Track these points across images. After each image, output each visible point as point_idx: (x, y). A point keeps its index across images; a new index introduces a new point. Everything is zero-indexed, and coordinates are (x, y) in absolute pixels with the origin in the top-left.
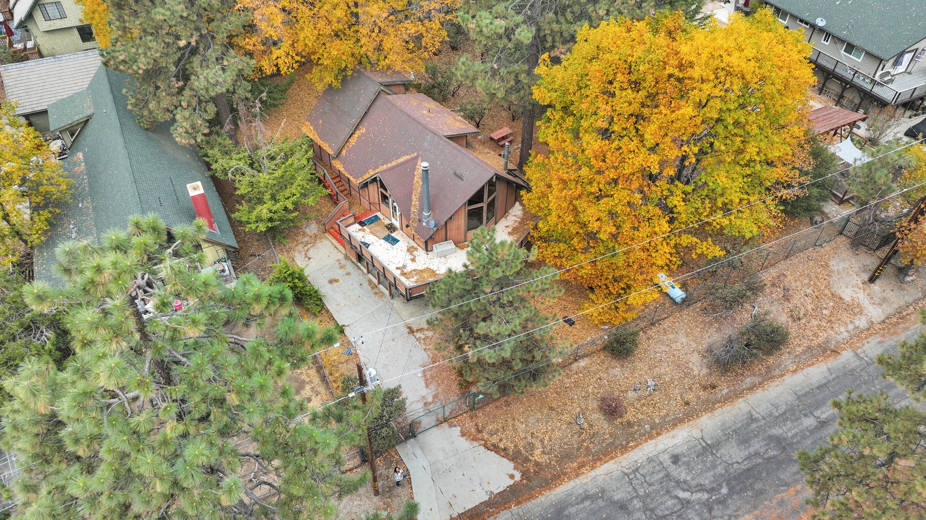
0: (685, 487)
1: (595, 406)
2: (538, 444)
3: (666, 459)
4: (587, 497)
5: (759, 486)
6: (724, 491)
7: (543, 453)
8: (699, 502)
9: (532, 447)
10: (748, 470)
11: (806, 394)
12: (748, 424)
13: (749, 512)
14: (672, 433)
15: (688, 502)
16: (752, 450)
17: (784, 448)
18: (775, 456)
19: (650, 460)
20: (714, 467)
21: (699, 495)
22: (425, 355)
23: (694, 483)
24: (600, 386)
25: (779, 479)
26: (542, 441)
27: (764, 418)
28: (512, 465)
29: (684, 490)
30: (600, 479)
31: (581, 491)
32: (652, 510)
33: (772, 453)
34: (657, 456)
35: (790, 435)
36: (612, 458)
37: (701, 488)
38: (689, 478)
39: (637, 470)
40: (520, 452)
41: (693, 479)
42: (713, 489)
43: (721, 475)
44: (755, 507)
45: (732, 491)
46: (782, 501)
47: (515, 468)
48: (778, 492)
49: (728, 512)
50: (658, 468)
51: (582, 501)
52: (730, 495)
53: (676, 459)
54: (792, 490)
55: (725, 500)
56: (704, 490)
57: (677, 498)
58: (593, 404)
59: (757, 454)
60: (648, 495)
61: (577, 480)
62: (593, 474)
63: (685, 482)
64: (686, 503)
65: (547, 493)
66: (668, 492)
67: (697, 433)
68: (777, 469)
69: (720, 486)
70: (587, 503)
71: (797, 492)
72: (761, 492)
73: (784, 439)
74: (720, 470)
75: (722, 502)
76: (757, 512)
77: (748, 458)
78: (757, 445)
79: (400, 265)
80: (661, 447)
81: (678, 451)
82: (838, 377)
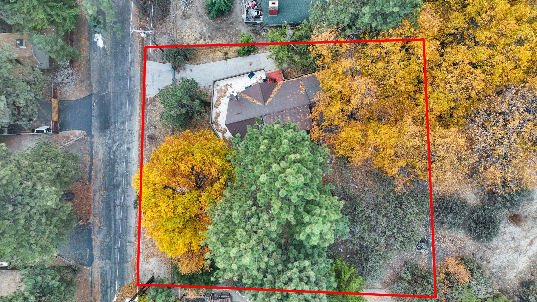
0: (119, 146)
1: (156, 134)
2: (154, 108)
3: (130, 146)
4: (131, 115)
5: (108, 168)
6: (112, 157)
7: (150, 109)
8: (113, 146)
9: (154, 106)
10: (114, 169)
11: (127, 209)
12: (127, 182)
13: (103, 159)
14: (137, 154)
15: (114, 143)
16: (119, 175)
17: (114, 186)
18: (113, 181)
19: (132, 141)
20: (120, 159)
21: (115, 148)
22: (203, 86)
23: (119, 149)
24: (162, 140)
25: (107, 176)
26: (154, 110)
27: (126, 188)
28: (152, 97)
29: (118, 145)
30: (135, 122)
31: (134, 114)
32: (118, 131)
33: (115, 181)
34: (132, 144)
35: (117, 192)
36: (139, 130)
37: (116, 150)
38: (121, 149)
39: (132, 135)
40: (154, 101)
41: (120, 150)
42: (114, 153)
43: (117, 160)
44: (103, 162)
45: (111, 159)
46: (101, 171)
47: (150, 97)
48: (104, 172)
49: (106, 153)
50: (129, 142)
51: (131, 112)
52: (110, 157)
53: (129, 149)
54: (102, 177)
55: (109, 155)
56: (115, 150)
57: (117, 141)
58: (157, 134)
59: (117, 176)
60: (123, 133)
61: (138, 115)
62: (138, 121)
63: (120, 147)
64: (115, 142)
65: (139, 103)
66: (120, 139)
67: (133, 162)
68: (110, 178)
69: (114, 156)
70: (130, 113)
71: (101, 178)
72: (106, 167)
73: (117, 189)
74: (118, 160)
75: (109, 153)
76: (101, 161)
77: (117, 172)
78: (119, 178)
79: (232, 86)
80: (135, 148)
81: (131, 152)
82: (127, 227)
